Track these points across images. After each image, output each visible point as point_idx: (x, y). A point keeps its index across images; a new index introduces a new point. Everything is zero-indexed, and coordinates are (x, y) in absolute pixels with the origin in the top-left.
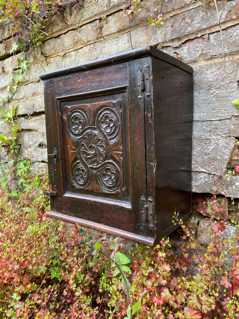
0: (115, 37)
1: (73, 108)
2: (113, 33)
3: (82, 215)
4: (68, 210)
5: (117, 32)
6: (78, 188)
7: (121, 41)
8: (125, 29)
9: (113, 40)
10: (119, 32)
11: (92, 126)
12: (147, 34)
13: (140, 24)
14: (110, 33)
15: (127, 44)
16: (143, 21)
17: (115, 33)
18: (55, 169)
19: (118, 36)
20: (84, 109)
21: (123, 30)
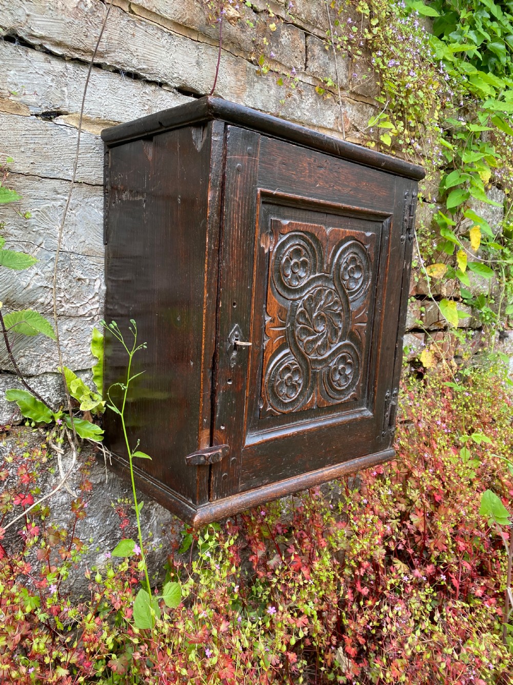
0: (165, 30)
1: (294, 228)
2: (162, 17)
3: (289, 470)
4: (253, 476)
5: (172, 21)
6: (279, 414)
7: (180, 52)
8: (193, 30)
9: (160, 35)
10: (176, 24)
11: (326, 275)
12: (236, 74)
13: (226, 45)
14: (154, 10)
15: (195, 70)
16: (232, 42)
17: (167, 19)
18: (229, 381)
19: (172, 33)
20: (316, 235)
21: (187, 28)
